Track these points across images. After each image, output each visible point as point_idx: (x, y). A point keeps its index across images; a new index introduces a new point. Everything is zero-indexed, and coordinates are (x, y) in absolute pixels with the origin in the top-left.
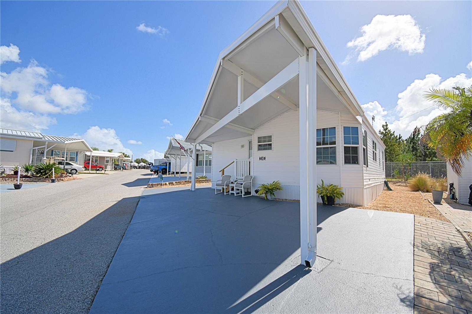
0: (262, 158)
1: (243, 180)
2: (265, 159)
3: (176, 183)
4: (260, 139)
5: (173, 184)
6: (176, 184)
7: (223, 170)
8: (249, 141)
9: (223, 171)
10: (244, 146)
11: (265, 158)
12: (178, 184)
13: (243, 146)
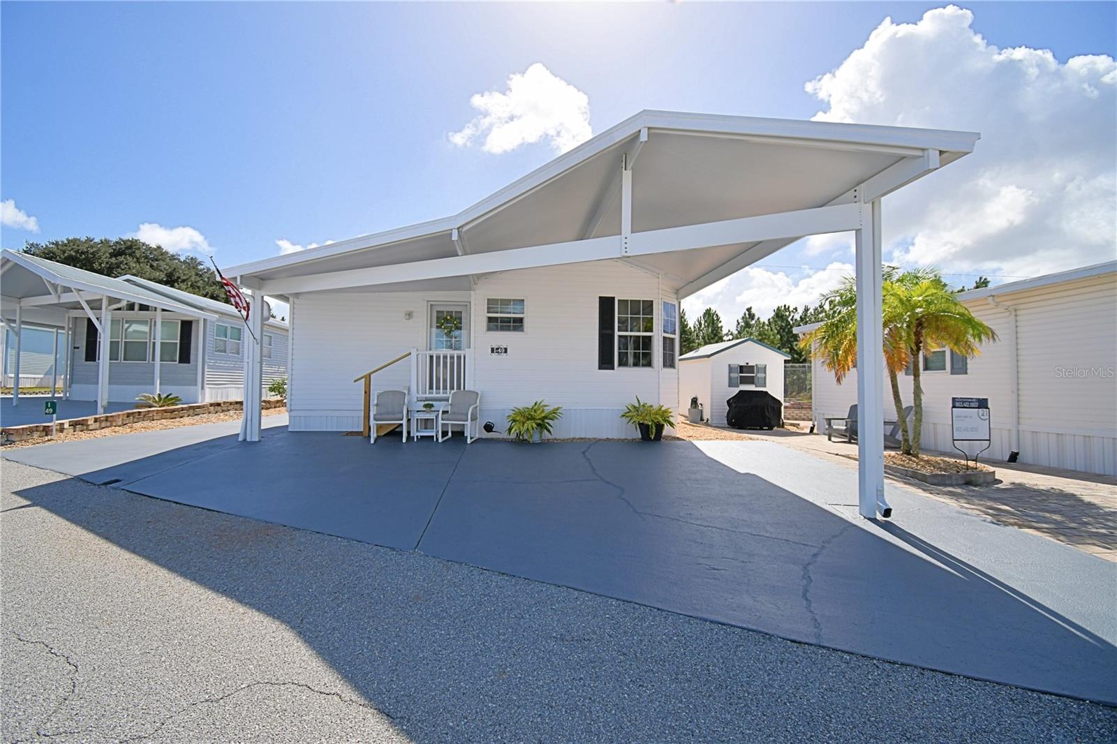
0: (497, 349)
1: (450, 402)
2: (506, 352)
3: (96, 420)
4: (492, 304)
5: (88, 426)
6: (97, 425)
7: (370, 375)
8: (430, 303)
9: (368, 378)
10: (414, 314)
11: (506, 349)
12: (103, 425)
13: (410, 315)
